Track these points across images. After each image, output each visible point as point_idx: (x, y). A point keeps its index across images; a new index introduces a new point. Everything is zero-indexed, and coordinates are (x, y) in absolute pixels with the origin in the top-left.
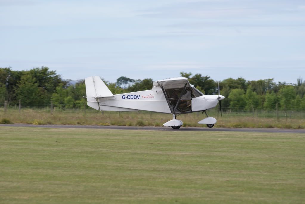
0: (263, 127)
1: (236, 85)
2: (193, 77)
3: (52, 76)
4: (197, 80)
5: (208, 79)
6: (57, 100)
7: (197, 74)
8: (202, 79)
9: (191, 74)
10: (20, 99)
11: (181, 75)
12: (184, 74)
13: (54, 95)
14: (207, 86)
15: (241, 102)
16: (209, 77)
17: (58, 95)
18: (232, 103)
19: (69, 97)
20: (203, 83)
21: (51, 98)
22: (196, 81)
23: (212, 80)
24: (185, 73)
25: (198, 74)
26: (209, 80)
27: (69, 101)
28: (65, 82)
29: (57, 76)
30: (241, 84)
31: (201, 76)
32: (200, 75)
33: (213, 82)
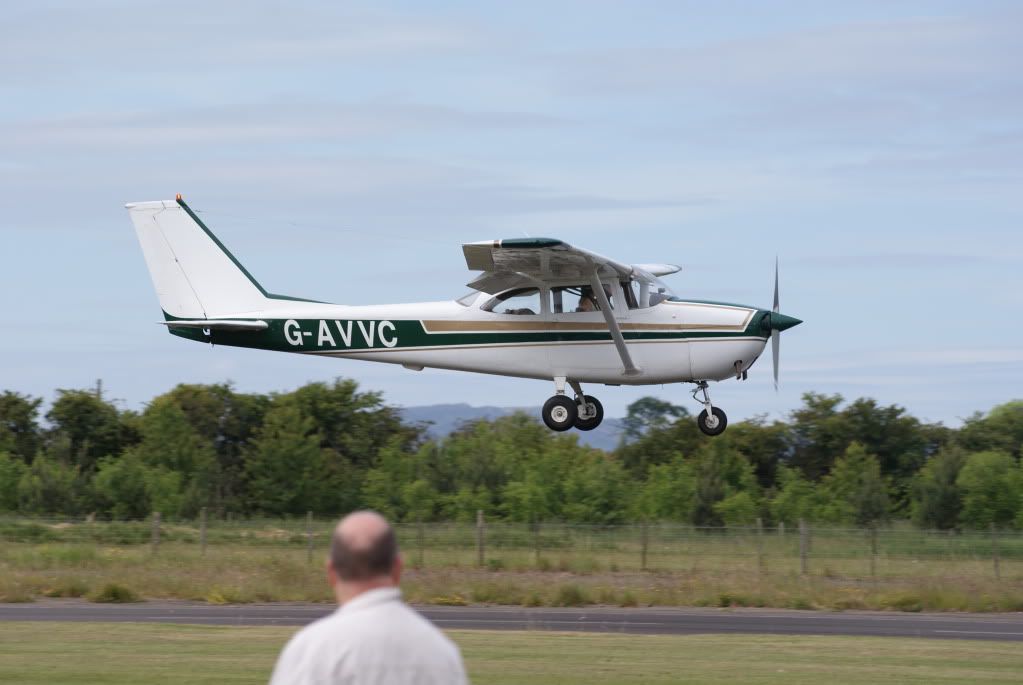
0: (995, 610)
1: (995, 435)
2: (848, 410)
3: (368, 410)
4: (860, 418)
5: (900, 417)
6: (381, 492)
7: (862, 399)
8: (879, 414)
9: (839, 400)
10: (261, 489)
11: (807, 401)
12: (816, 400)
13: (373, 475)
14: (897, 439)
15: (1001, 497)
16: (903, 410)
17: (387, 476)
18: (968, 501)
19: (418, 484)
20: (883, 430)
21: (365, 483)
22: (855, 422)
23: (914, 421)
24: (820, 397)
25: (866, 401)
26: (903, 420)
27: (420, 496)
28: (414, 429)
29: (386, 410)
30: (1014, 431)
31: (876, 407)
32: (871, 404)
33: (915, 426)
